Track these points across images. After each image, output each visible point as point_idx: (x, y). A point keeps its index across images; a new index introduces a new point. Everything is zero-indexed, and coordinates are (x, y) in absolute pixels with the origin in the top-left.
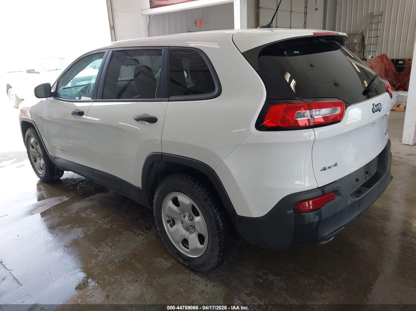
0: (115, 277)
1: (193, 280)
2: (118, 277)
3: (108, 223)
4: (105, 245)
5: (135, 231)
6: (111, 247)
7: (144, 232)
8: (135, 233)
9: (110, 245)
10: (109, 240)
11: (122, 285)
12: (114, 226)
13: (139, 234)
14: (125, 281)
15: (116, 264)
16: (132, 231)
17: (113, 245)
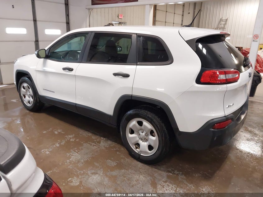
0: (83, 170)
1: (131, 173)
2: (85, 170)
3: (73, 138)
4: (73, 151)
5: (91, 143)
6: (77, 153)
7: (97, 144)
8: (91, 145)
9: (77, 151)
10: (76, 148)
11: (89, 175)
12: (77, 140)
13: (94, 145)
14: (90, 173)
15: (82, 163)
16: (89, 144)
17: (79, 151)
